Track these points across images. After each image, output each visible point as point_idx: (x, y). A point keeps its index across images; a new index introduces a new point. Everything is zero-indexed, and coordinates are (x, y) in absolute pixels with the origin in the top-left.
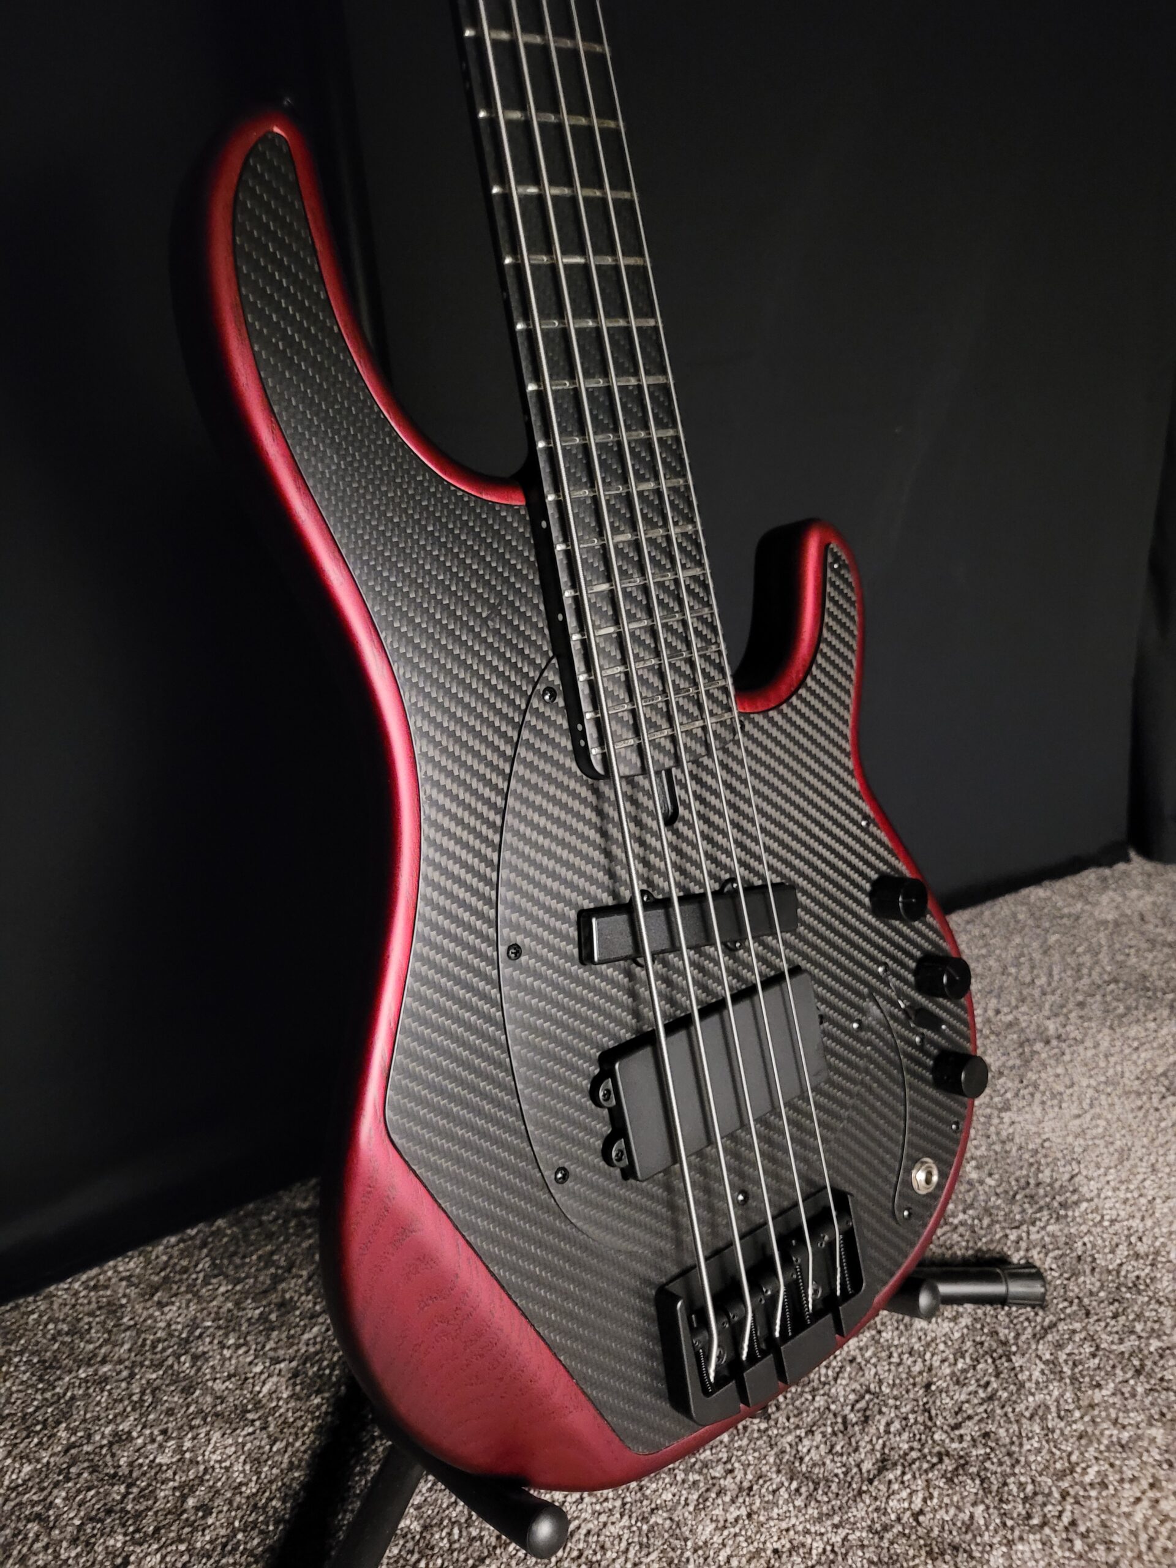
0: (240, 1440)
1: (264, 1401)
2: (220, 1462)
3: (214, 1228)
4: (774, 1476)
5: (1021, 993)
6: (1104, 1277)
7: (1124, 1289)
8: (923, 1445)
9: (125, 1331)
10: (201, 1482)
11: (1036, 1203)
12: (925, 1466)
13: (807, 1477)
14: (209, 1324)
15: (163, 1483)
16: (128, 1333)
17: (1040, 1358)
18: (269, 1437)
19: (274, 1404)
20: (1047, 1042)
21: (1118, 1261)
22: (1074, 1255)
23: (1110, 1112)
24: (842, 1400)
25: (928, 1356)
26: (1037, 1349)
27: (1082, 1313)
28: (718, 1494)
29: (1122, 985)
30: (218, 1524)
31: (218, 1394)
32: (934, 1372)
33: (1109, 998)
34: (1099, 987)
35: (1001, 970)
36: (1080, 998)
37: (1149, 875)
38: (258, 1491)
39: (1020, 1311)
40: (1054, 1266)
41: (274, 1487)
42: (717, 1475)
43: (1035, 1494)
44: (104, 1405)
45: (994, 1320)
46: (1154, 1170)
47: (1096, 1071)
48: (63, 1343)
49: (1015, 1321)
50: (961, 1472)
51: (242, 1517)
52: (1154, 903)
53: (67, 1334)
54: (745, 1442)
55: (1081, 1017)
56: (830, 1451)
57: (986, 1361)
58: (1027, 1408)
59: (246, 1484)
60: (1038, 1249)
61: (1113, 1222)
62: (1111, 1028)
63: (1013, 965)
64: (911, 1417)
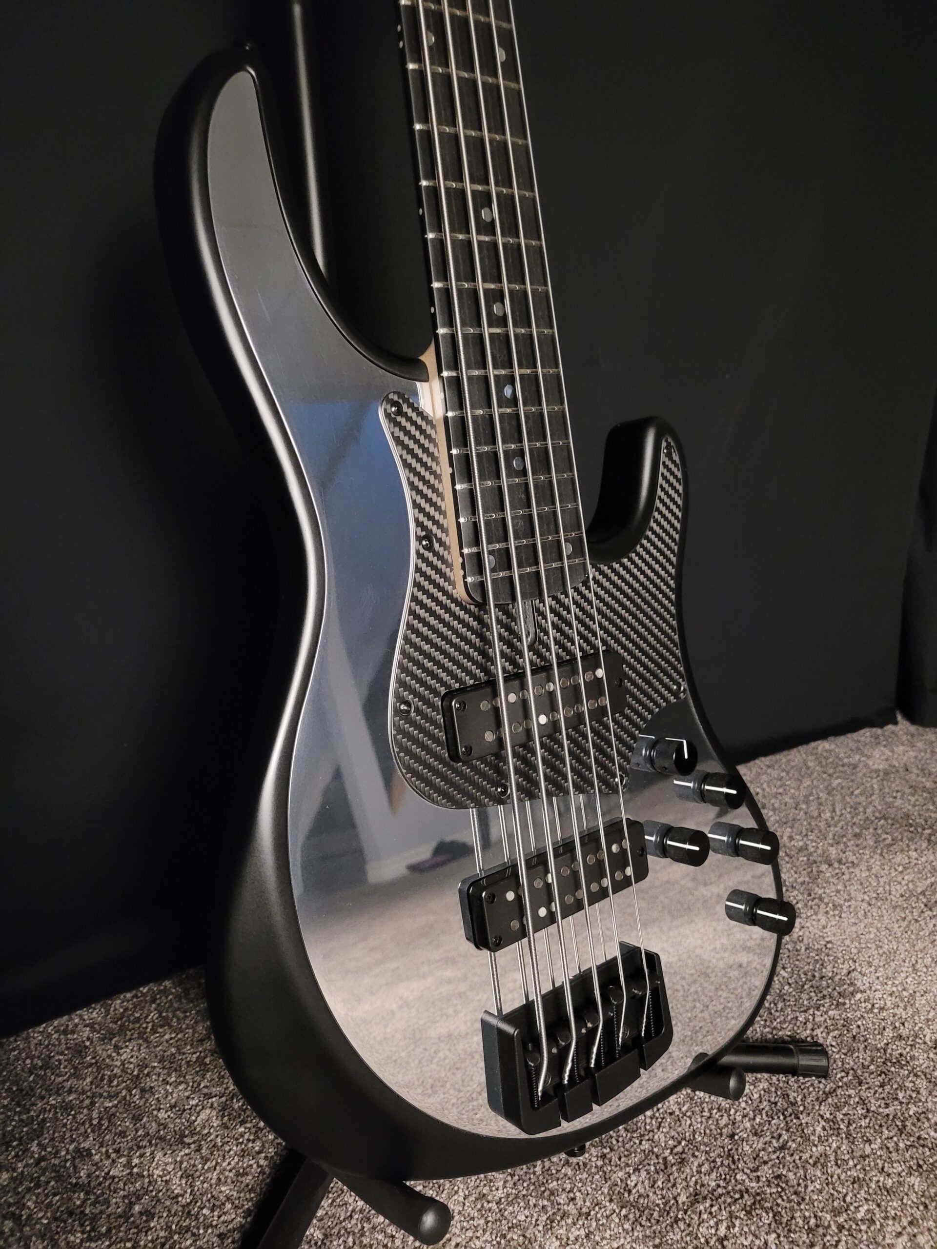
0: (178, 1159)
1: (198, 1129)
2: (161, 1177)
3: (162, 988)
4: (608, 1204)
5: (810, 824)
6: (874, 1054)
7: (889, 1064)
8: (727, 1183)
9: (87, 1068)
10: (147, 1193)
11: (821, 992)
12: (729, 1200)
13: (634, 1205)
14: (156, 1064)
15: (115, 1192)
16: (90, 1070)
17: (822, 1117)
18: (202, 1158)
19: (206, 1131)
20: (830, 865)
21: (885, 1041)
22: (850, 1035)
23: (879, 921)
24: (663, 1145)
25: (732, 1112)
26: (819, 1109)
27: (855, 1082)
28: (562, 1218)
29: (890, 821)
30: (158, 1227)
31: (163, 1121)
32: (737, 1125)
33: (880, 831)
34: (872, 822)
35: (794, 805)
36: (857, 830)
37: (913, 736)
38: (191, 1202)
39: (807, 1079)
40: (834, 1043)
41: (205, 1198)
42: (562, 1201)
43: (817, 1226)
44: (69, 1127)
45: (786, 1085)
46: (915, 971)
47: (869, 888)
48: (37, 1076)
49: (803, 1087)
50: (758, 1206)
51: (178, 1222)
52: (916, 757)
53: (41, 1068)
54: (585, 1175)
55: (857, 846)
56: (653, 1186)
57: (779, 1118)
58: (811, 1157)
59: (182, 1196)
60: (822, 1029)
61: (882, 1009)
62: (881, 855)
63: (804, 802)
64: (718, 1160)
